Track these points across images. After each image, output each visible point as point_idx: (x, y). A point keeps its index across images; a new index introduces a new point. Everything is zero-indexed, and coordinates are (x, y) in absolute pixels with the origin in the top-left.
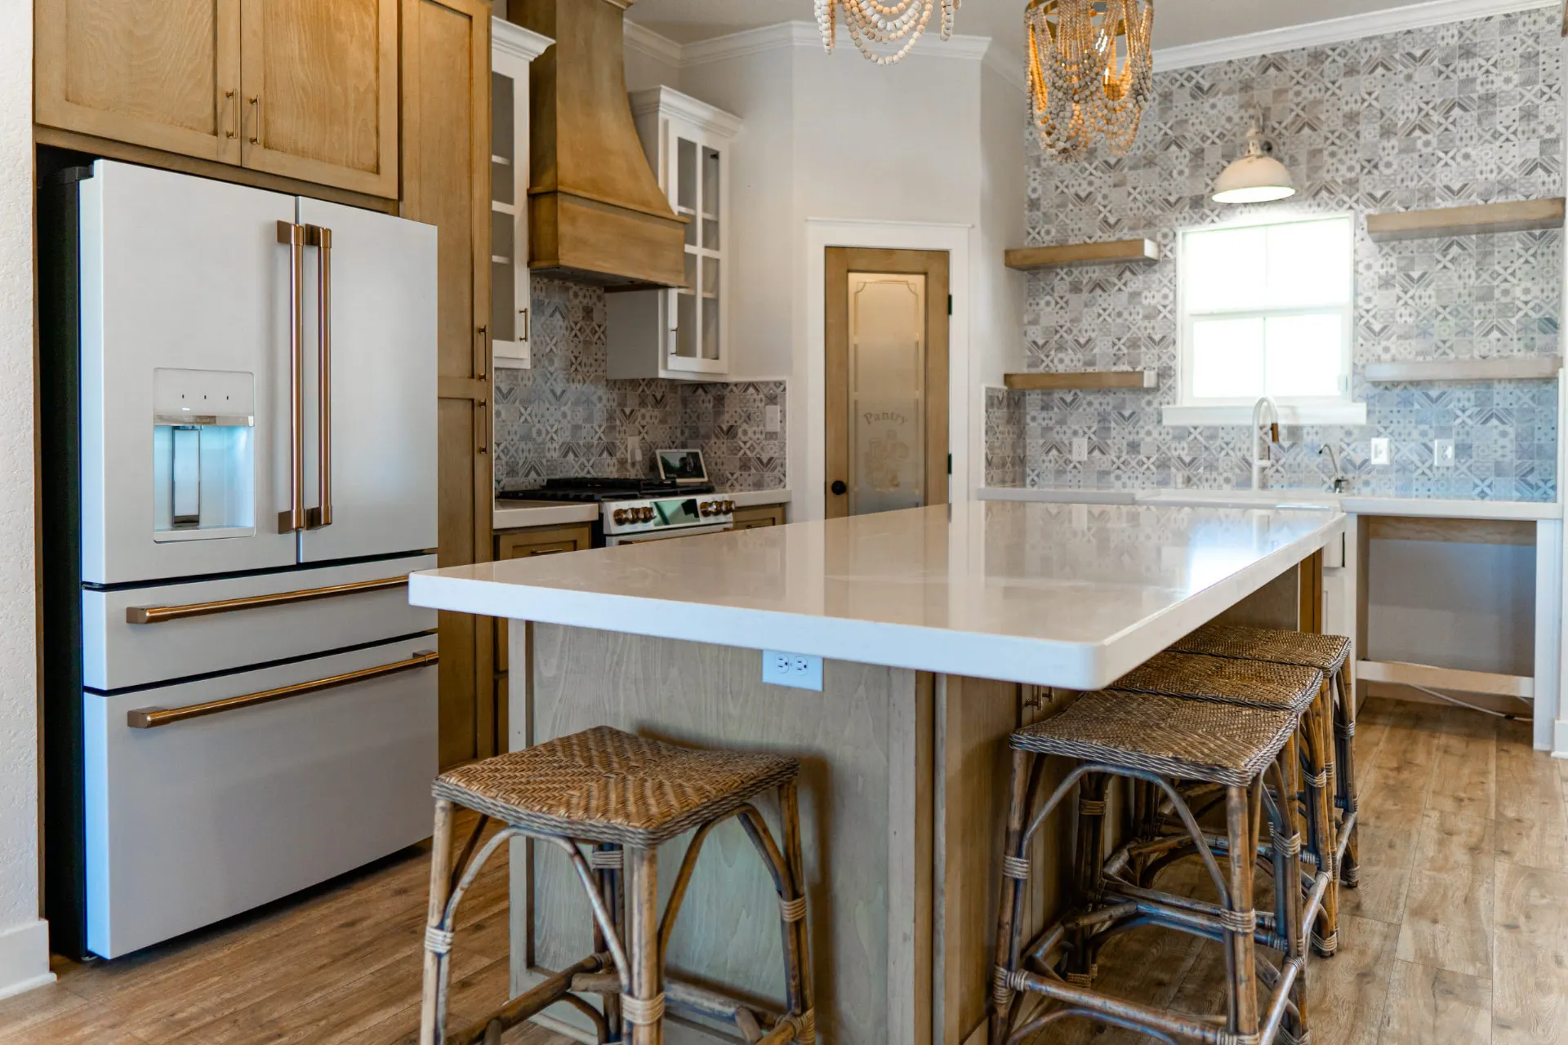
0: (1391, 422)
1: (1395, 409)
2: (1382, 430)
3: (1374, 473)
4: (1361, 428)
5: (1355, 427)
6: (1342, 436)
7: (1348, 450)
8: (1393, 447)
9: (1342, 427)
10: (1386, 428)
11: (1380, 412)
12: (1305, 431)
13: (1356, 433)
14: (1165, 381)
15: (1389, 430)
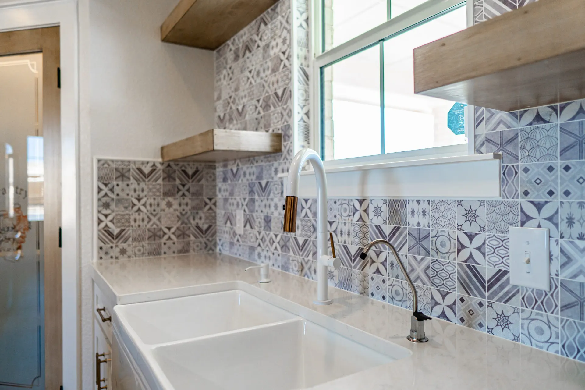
0: (551, 193)
1: (559, 163)
2: (531, 210)
3: (516, 302)
4: (493, 205)
5: (482, 203)
6: (461, 220)
7: (471, 248)
8: (556, 251)
9: (459, 203)
10: (539, 206)
11: (526, 170)
12: (409, 209)
13: (482, 213)
14: (285, 143)
15: (547, 211)
